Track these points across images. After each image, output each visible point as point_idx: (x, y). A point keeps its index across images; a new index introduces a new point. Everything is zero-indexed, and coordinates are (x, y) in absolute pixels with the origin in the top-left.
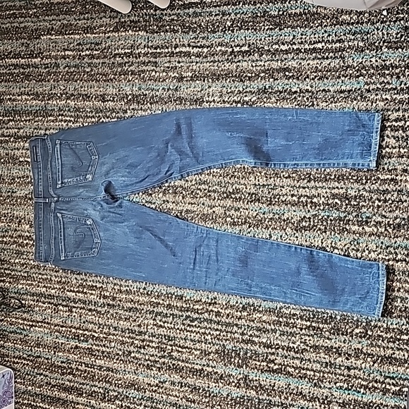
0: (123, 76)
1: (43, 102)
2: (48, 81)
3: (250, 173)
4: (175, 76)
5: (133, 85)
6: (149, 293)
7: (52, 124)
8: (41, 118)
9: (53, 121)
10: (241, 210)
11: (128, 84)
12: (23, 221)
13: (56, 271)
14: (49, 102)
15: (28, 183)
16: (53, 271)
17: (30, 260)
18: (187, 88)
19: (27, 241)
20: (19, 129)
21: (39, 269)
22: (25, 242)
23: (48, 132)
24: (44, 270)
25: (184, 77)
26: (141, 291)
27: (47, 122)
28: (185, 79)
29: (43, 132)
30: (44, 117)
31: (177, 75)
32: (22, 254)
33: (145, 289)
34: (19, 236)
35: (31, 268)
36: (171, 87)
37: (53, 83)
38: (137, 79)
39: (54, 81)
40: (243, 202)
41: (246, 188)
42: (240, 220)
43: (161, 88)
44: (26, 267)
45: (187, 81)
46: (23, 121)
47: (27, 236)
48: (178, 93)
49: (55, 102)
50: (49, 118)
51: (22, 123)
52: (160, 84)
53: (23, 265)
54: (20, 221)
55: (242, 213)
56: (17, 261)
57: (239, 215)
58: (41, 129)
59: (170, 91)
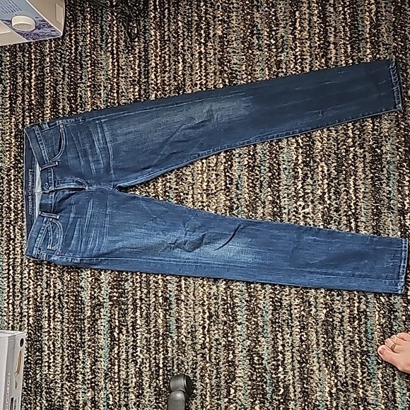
0: (403, 139)
1: (368, 36)
2: (395, 39)
3: (302, 298)
4: (405, 206)
5: (393, 154)
6: (167, 194)
7: (343, 51)
8: (348, 34)
9: (346, 52)
10: (263, 291)
11: (394, 147)
12: (226, 25)
13: (175, 77)
14: (369, 44)
15: (271, 27)
16: (175, 73)
17: (183, 41)
18: (392, 221)
19: (204, 35)
20: (334, 5)
21: (174, 55)
22: (202, 32)
23: (332, 46)
24: (175, 61)
25: (404, 217)
26: (168, 184)
27: (344, 44)
28: (402, 218)
29: (332, 39)
30: (350, 39)
31: (406, 208)
32: (188, 30)
33: (171, 188)
34: (208, 23)
35: (174, 45)
36: (392, 202)
37: (392, 47)
38: (401, 158)
39: (395, 47)
40: (271, 293)
41: (286, 296)
42: (252, 290)
43: (390, 189)
44: (174, 37)
45: (400, 220)
46: (343, 10)
47: (209, 33)
48: (386, 211)
49: (369, 51)
50: (349, 46)
51: (341, 8)
52: (396, 187)
53: (177, 32)
54: (225, 22)
55: (260, 292)
56: (180, 24)
57: (258, 289)
58: (335, 36)
59: (387, 200)
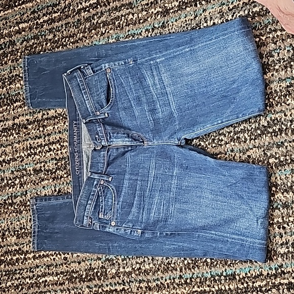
0: (93, 31)
1: (5, 89)
2: (6, 63)
3: (285, 96)
4: (158, 12)
5: (108, 37)
6: (188, 281)
7: (20, 110)
8: (5, 108)
9: (20, 107)
10: (286, 144)
11: (102, 37)
12: (7, 233)
13: (61, 284)
14: (11, 86)
15: (5, 186)
16: (56, 284)
17: (25, 279)
18: (176, 21)
19: (17, 256)
21: (39, 287)
22: (15, 258)
23: (17, 121)
24: (45, 286)
25: (170, 9)
26: (177, 281)
27: (13, 110)
28: (171, 11)
29: (10, 123)
30: (8, 105)
31: (160, 10)
32: (15, 273)
33: (181, 277)
34: (6, 253)
35: (29, 288)
36: (156, 26)
37: (12, 64)
38: (111, 29)
39: (13, 61)
40: (286, 134)
41: (285, 115)
42: (288, 158)
43: (144, 31)
44: (22, 289)
45: (174, 12)
47: (15, 250)
48: (167, 29)
49: (18, 85)
50: (15, 105)
52: (141, 25)
53: (17, 287)
54: (4, 235)
55: (289, 148)
56: (9, 284)
57: (285, 151)
58: (7, 120)
59: (156, 31)
